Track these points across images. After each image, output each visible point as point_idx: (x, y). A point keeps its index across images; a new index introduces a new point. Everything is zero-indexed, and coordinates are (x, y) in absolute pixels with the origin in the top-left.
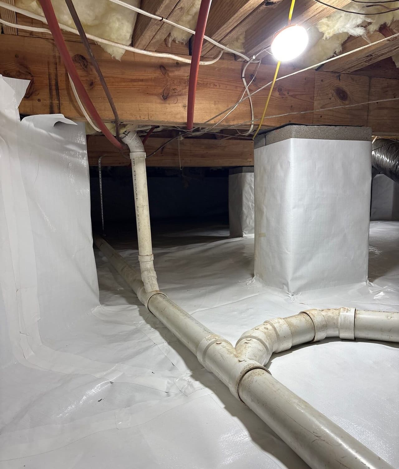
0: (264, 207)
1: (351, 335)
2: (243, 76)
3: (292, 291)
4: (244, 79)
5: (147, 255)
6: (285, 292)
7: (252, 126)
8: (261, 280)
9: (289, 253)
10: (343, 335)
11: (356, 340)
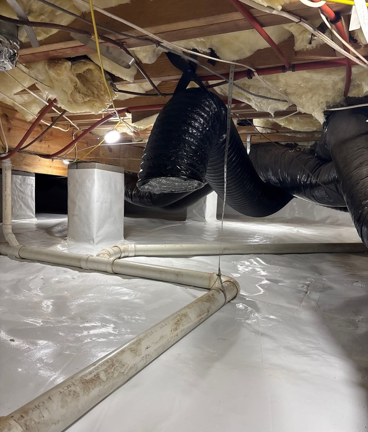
0: (77, 201)
1: (133, 254)
2: (73, 135)
3: (96, 243)
4: (73, 137)
5: (10, 225)
6: (92, 244)
7: (76, 160)
8: (73, 240)
9: (94, 224)
10: (130, 255)
11: (135, 256)
